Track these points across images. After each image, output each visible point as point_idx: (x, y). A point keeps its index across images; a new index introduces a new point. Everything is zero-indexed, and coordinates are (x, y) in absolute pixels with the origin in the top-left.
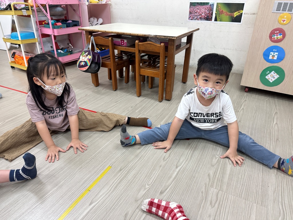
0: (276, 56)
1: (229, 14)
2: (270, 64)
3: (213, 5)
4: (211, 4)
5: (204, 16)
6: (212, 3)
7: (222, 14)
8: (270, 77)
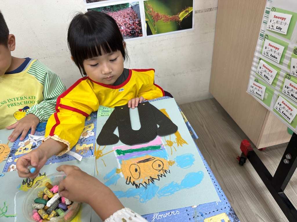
1: (171, 17)
3: (137, 6)
4: (133, 5)
5: (126, 31)
6: (135, 4)
7: (157, 20)
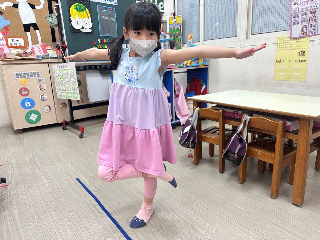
0: (30, 104)
2: (28, 110)
8: (32, 118)
